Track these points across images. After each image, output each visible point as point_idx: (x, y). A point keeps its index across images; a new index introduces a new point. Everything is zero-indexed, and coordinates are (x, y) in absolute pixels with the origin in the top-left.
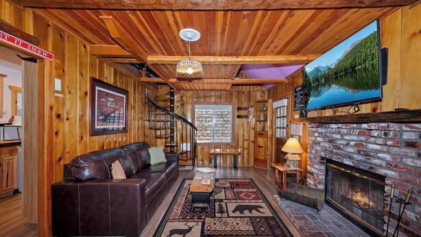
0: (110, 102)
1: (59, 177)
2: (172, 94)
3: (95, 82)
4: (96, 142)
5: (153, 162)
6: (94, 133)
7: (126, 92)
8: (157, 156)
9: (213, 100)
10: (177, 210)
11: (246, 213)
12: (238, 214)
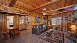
0: (38, 19)
1: (32, 27)
2: (48, 17)
3: (36, 17)
4: (36, 24)
5: (44, 27)
6: (36, 23)
7: (40, 18)
8: (44, 26)
9: (56, 16)
10: (45, 34)
11: (56, 38)
12: (55, 38)
